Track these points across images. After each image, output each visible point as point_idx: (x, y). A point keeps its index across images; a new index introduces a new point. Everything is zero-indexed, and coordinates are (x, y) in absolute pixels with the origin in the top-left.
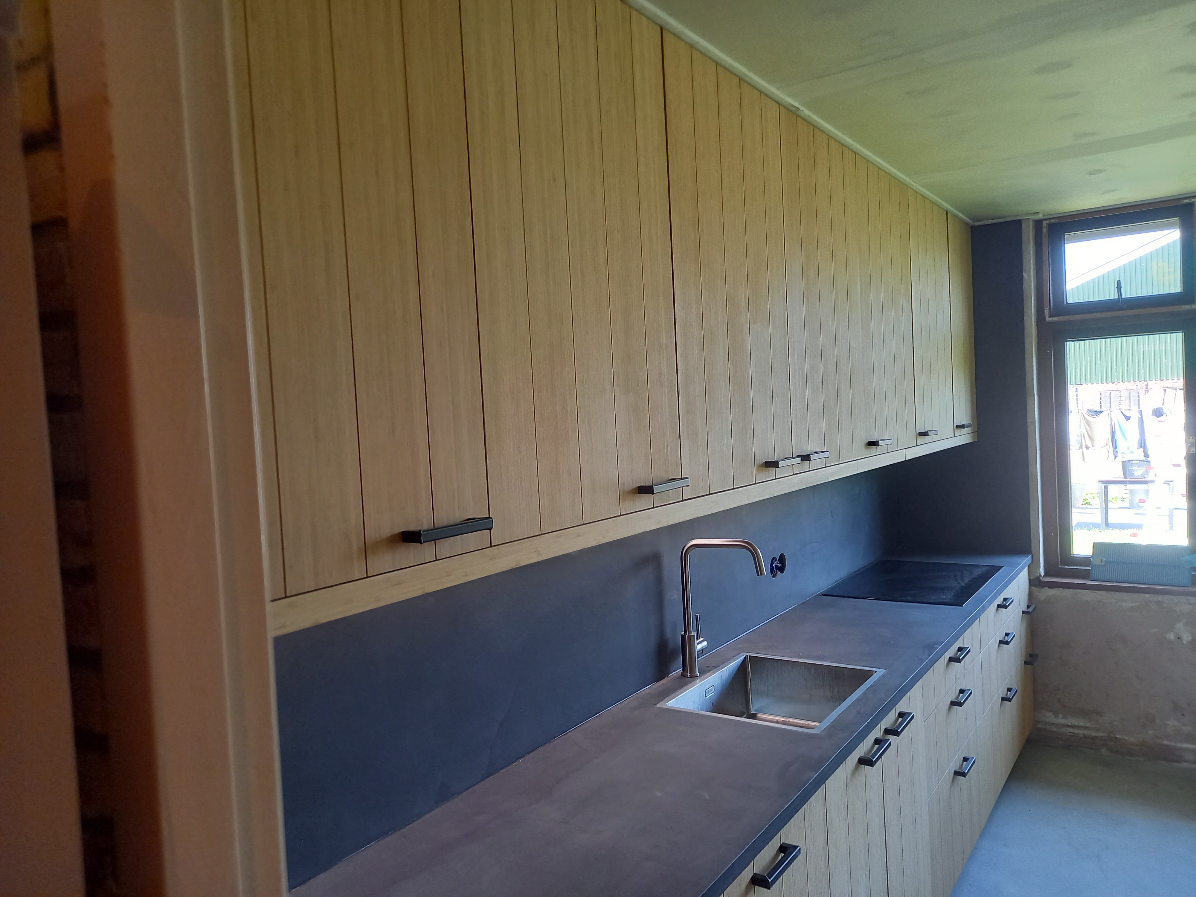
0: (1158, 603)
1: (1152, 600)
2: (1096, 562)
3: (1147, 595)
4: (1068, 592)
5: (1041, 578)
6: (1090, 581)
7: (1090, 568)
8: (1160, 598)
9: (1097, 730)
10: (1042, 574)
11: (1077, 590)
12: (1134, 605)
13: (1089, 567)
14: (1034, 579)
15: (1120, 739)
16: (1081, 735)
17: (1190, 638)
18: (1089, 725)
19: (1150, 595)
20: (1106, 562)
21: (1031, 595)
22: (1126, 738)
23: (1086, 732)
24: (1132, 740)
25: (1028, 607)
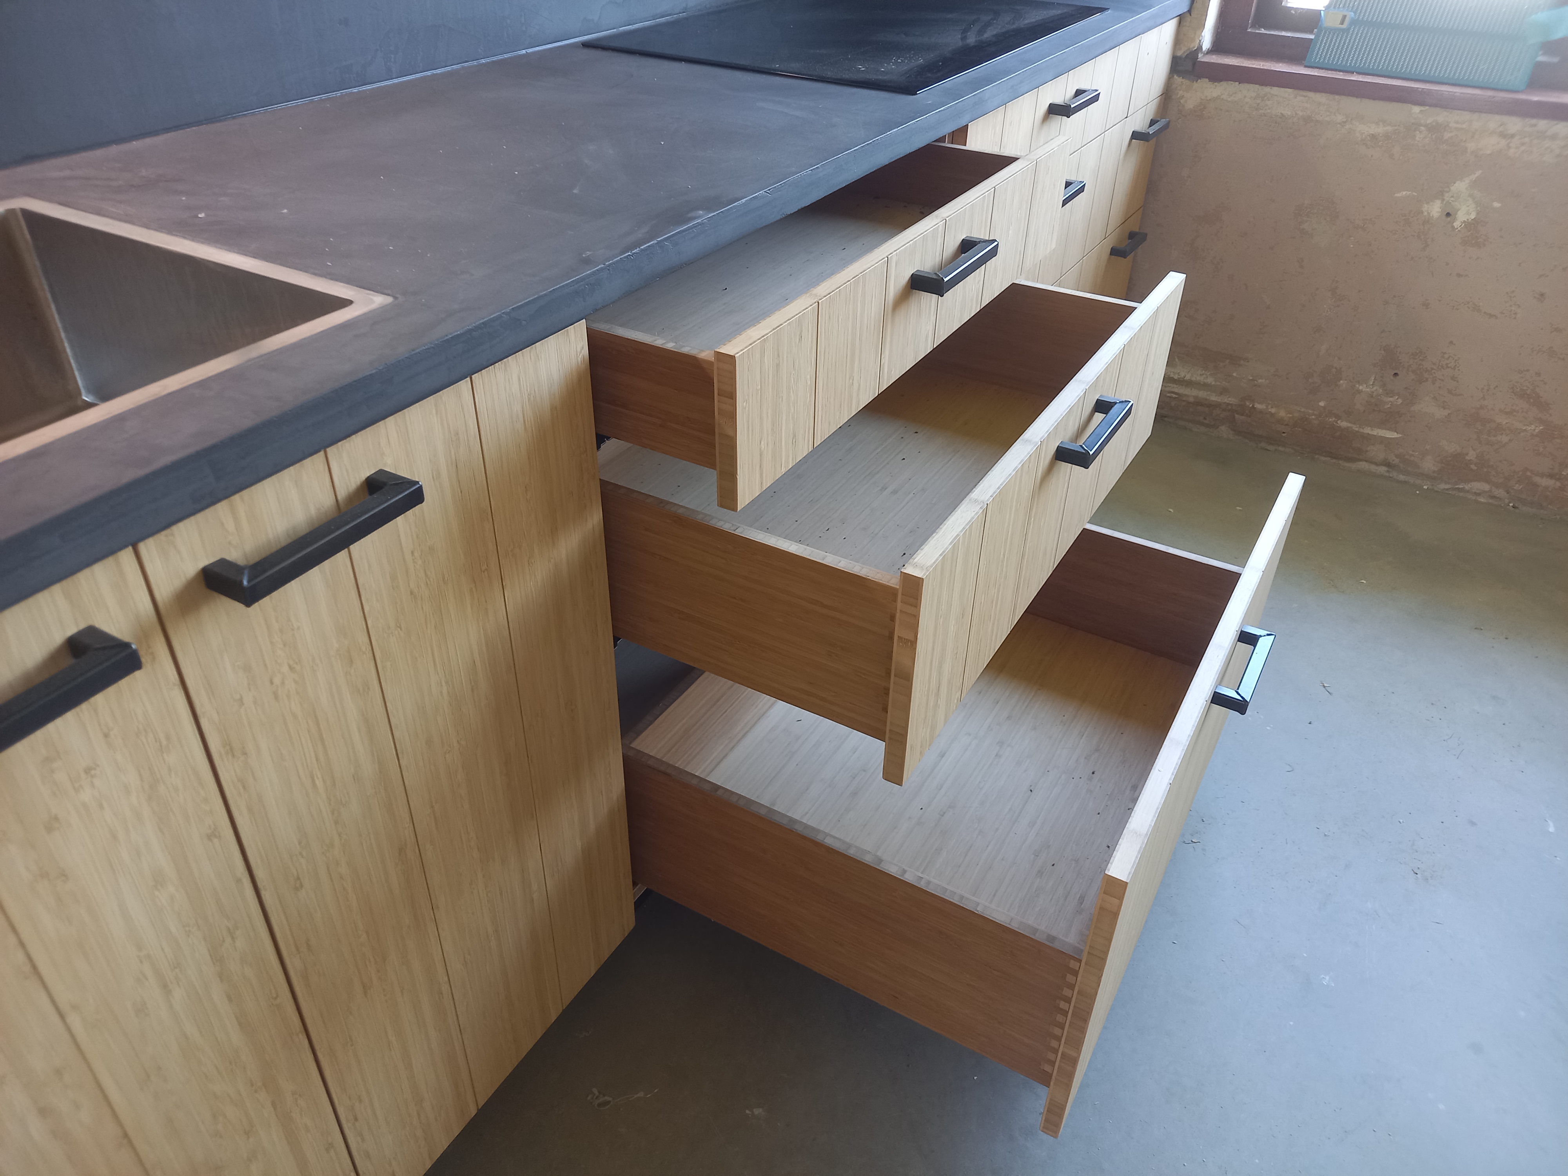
0: (1434, 128)
1: (1422, 121)
2: (1331, 21)
3: (1416, 109)
4: (1246, 93)
5: (1200, 55)
6: (1302, 68)
7: (1312, 37)
8: (1442, 116)
9: (1224, 391)
10: (1206, 44)
11: (1267, 89)
12: (1380, 130)
13: (1311, 32)
14: (1184, 56)
15: (1261, 412)
16: (1191, 400)
17: (1473, 216)
18: (1210, 380)
19: (1422, 108)
20: (1354, 22)
21: (1167, 96)
22: (1273, 411)
23: (1202, 394)
24: (1282, 414)
25: (1152, 123)
